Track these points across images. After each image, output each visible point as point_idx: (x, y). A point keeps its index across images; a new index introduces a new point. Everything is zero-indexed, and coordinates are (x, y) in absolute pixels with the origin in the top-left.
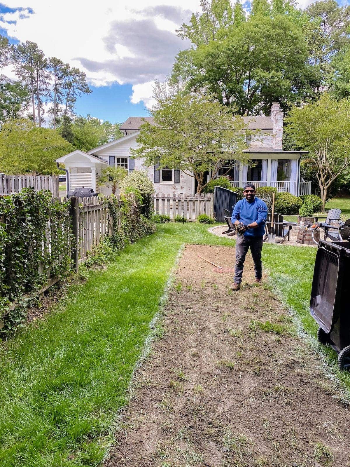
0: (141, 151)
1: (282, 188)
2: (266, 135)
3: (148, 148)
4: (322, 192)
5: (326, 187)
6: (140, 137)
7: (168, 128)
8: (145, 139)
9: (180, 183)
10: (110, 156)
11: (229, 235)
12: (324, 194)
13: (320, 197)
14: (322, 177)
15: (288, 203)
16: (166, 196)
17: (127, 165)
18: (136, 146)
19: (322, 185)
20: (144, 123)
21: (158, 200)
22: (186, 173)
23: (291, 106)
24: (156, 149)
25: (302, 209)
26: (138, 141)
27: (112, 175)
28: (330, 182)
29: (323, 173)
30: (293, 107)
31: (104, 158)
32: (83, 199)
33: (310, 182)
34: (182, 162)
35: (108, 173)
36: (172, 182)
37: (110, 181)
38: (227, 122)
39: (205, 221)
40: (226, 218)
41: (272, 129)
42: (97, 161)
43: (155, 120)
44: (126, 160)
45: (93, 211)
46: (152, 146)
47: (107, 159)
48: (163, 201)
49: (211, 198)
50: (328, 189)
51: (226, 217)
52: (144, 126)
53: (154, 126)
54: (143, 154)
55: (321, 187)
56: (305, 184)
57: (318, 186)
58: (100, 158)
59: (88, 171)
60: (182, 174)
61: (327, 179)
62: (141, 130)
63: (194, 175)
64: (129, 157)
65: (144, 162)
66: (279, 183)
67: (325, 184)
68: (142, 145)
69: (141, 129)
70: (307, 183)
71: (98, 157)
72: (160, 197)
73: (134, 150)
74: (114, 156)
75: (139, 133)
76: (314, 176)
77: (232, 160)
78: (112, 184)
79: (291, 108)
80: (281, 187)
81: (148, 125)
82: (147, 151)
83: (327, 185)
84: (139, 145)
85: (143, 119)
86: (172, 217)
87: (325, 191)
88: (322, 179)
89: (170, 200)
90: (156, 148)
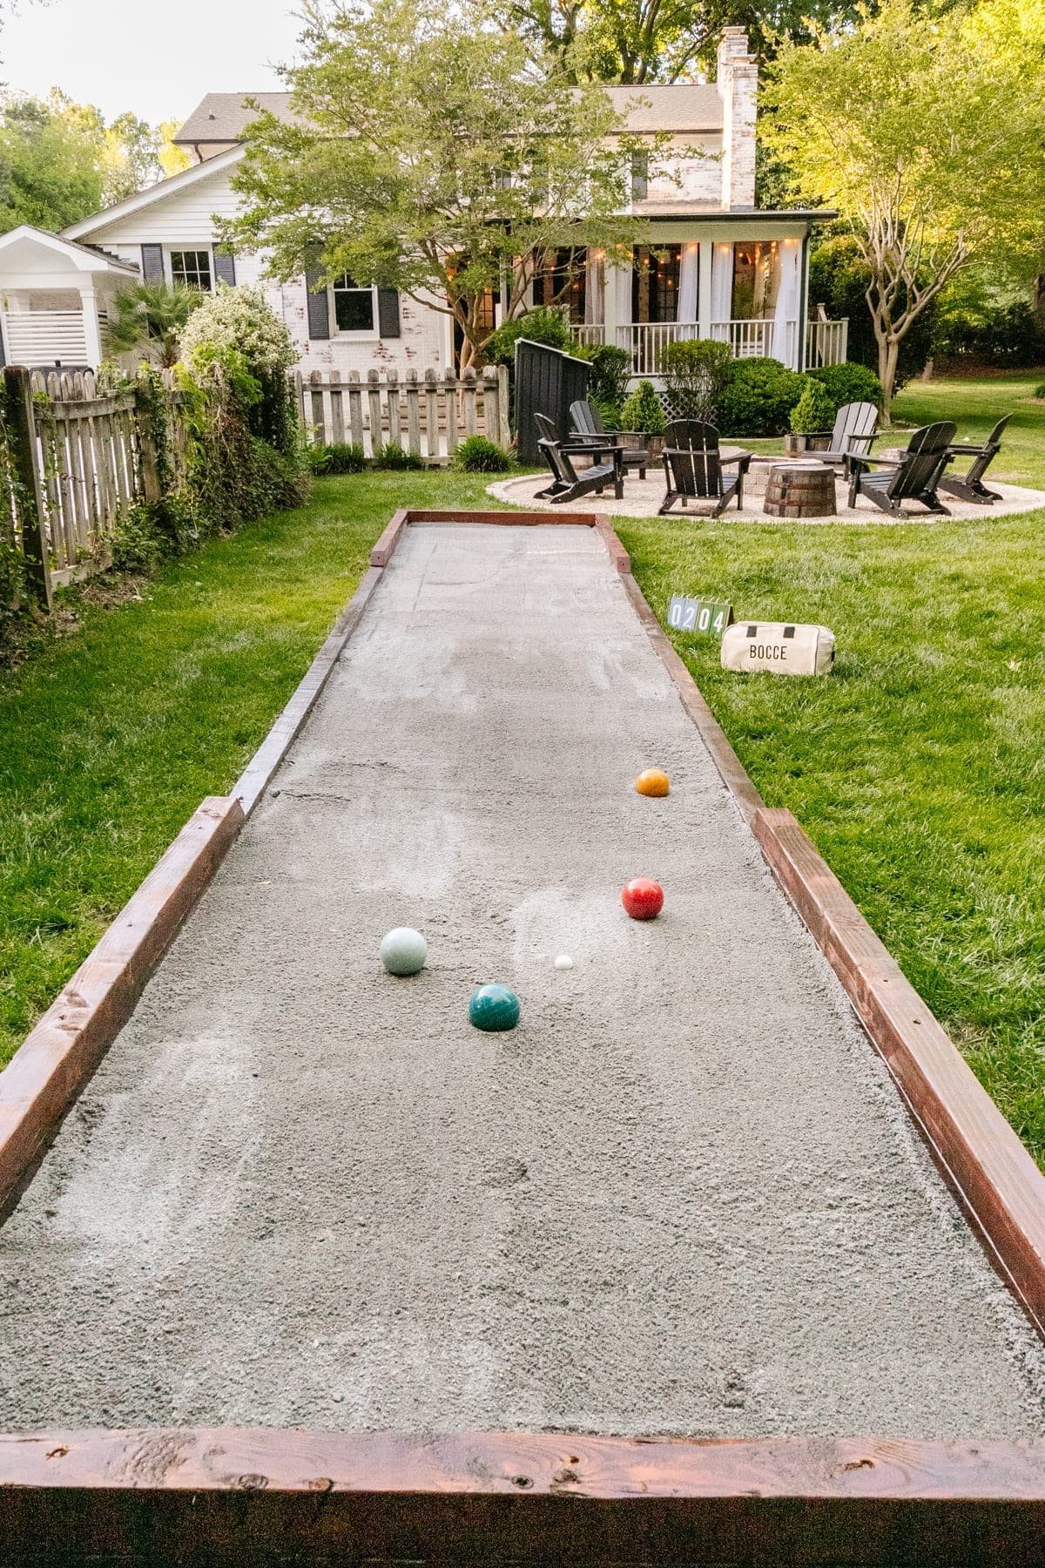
0: (254, 223)
1: (749, 343)
2: (690, 154)
3: (278, 211)
4: (882, 353)
5: (894, 337)
6: (246, 172)
7: (346, 135)
8: (262, 176)
9: (402, 336)
10: (143, 245)
11: (555, 501)
12: (888, 361)
13: (877, 372)
14: (883, 301)
15: (766, 396)
16: (344, 379)
17: (208, 275)
18: (232, 205)
19: (883, 330)
20: (258, 119)
21: (317, 394)
22: (417, 300)
23: (778, 43)
24: (304, 214)
25: (798, 409)
26: (240, 186)
27: (157, 314)
28: (908, 318)
29: (886, 287)
30: (784, 47)
31: (123, 254)
32: (49, 379)
33: (845, 322)
34: (402, 259)
35: (142, 307)
36: (374, 335)
37: (151, 336)
38: (552, 107)
39: (483, 460)
40: (544, 447)
41: (718, 131)
42: (101, 265)
43: (296, 105)
44: (204, 255)
45: (85, 420)
46: (292, 202)
47: (135, 256)
48: (335, 397)
49: (497, 382)
50: (901, 342)
51: (543, 441)
52: (258, 129)
53: (293, 128)
54: (262, 236)
55: (881, 337)
56: (828, 327)
57: (872, 333)
58: (109, 254)
59: (66, 301)
60: (405, 302)
61: (898, 309)
62: (245, 145)
63: (450, 306)
64: (215, 245)
65: (267, 266)
66: (738, 325)
67: (893, 327)
68: (255, 199)
69: (247, 140)
70: (835, 326)
71: (101, 250)
72: (323, 382)
73: (229, 223)
74: (159, 245)
75: (240, 154)
76: (857, 300)
77: (577, 249)
78: (161, 348)
79: (775, 52)
80: (745, 340)
81: (272, 123)
82: (275, 221)
83: (896, 331)
84: (244, 202)
85: (251, 102)
86: (368, 453)
87: (894, 352)
88: (884, 308)
89: (359, 392)
90: (304, 211)
